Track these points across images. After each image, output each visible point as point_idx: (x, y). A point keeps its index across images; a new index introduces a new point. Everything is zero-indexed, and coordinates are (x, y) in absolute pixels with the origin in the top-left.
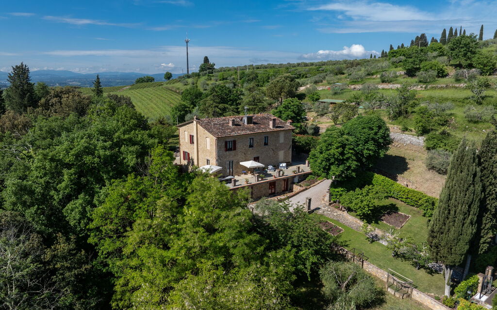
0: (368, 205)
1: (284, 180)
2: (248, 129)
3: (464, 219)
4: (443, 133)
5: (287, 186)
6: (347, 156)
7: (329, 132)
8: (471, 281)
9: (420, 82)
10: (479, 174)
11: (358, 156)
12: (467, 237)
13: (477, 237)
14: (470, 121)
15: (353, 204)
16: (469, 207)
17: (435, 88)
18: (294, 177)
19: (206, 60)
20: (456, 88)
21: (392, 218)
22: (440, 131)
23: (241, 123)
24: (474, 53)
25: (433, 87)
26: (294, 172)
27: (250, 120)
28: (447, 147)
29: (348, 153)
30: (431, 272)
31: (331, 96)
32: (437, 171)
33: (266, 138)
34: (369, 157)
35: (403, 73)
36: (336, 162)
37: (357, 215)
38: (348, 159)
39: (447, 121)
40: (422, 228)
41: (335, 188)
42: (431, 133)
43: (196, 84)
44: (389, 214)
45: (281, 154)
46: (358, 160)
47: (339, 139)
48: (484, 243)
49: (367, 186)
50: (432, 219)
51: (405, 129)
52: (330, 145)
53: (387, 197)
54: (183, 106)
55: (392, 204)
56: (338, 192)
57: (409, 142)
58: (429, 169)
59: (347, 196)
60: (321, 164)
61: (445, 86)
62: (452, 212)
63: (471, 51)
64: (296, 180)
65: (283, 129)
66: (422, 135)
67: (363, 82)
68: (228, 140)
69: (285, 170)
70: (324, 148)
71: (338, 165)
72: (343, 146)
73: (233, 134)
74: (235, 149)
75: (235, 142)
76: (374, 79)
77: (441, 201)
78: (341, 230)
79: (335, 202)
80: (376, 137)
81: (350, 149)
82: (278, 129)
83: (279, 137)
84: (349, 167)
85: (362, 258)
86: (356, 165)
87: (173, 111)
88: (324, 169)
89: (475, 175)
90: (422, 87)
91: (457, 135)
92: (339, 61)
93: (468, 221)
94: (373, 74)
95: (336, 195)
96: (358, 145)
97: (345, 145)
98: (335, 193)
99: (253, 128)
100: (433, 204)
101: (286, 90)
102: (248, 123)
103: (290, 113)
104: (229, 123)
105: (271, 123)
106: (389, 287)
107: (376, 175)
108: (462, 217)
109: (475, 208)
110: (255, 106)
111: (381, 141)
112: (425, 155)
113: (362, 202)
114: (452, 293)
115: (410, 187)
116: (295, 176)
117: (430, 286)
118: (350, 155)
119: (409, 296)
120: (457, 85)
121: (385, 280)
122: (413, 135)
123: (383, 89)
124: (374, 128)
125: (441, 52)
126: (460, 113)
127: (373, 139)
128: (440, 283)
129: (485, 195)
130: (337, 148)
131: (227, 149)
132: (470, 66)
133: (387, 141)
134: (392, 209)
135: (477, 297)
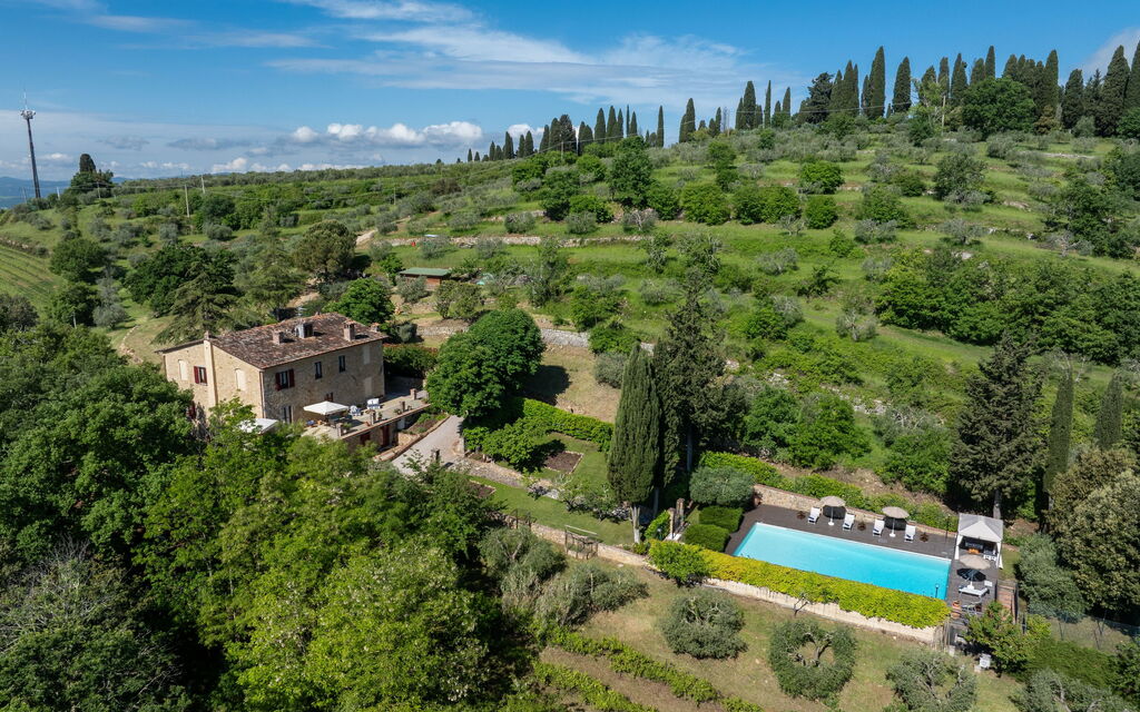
0: (525, 447)
1: (382, 427)
2: (309, 346)
3: (644, 443)
4: (614, 326)
5: (386, 436)
6: (485, 377)
7: (454, 344)
8: (661, 519)
9: (572, 232)
10: (654, 387)
11: (501, 373)
12: (650, 464)
13: (660, 463)
14: (648, 303)
15: (504, 449)
16: (648, 428)
17: (594, 244)
18: (396, 421)
19: (87, 163)
20: (626, 243)
21: (558, 461)
22: (609, 322)
23: (292, 336)
24: (647, 183)
25: (592, 242)
26: (397, 411)
27: (308, 330)
28: (621, 348)
29: (487, 372)
30: (616, 520)
31: (422, 260)
32: (611, 384)
33: (342, 359)
34: (516, 375)
35: (541, 213)
36: (471, 389)
37: (510, 464)
38: (487, 381)
39: (617, 305)
40: (599, 468)
41: (471, 428)
42: (597, 326)
43: (76, 226)
44: (553, 455)
45: (368, 383)
46: (502, 381)
47: (472, 353)
48: (669, 470)
49: (519, 419)
50: (610, 453)
51: (559, 323)
52: (459, 363)
53: (549, 432)
54: (80, 291)
55: (555, 441)
56: (476, 434)
57: (567, 343)
58: (600, 383)
59: (492, 439)
60: (448, 394)
61: (610, 239)
62: (631, 437)
63: (643, 180)
64: (402, 425)
65: (367, 340)
66: (584, 330)
67: (475, 232)
68: (280, 370)
69: (378, 410)
70: (450, 369)
71: (474, 393)
72: (479, 363)
73: (287, 358)
74: (293, 385)
75: (291, 372)
76: (493, 223)
77: (617, 425)
78: (491, 490)
79: (473, 451)
80: (523, 344)
81: (489, 367)
82: (360, 341)
83: (362, 353)
84: (490, 394)
85: (528, 519)
86: (501, 390)
87: (55, 305)
88: (453, 401)
89: (650, 389)
90: (575, 242)
91: (633, 326)
92: (408, 167)
93: (648, 445)
94: (489, 215)
95: (474, 439)
96: (498, 358)
97: (482, 360)
98: (471, 437)
99: (317, 344)
100: (610, 432)
101: (335, 255)
102: (306, 336)
103: (368, 306)
104: (271, 338)
105: (347, 332)
106: (569, 549)
107: (527, 401)
108: (642, 441)
109: (655, 429)
110: (281, 292)
111: (531, 348)
112: (593, 361)
113: (516, 443)
114: (643, 539)
115: (575, 413)
116: (399, 419)
117: (617, 537)
118: (489, 375)
119: (594, 554)
120: (627, 239)
121: (563, 543)
122: (572, 331)
123: (513, 245)
124: (519, 330)
125: (599, 172)
126: (634, 288)
127: (519, 347)
128: (628, 532)
129: (663, 412)
130: (471, 367)
131: (281, 387)
132: (644, 204)
133: (538, 347)
134: (557, 448)
135: (670, 537)
